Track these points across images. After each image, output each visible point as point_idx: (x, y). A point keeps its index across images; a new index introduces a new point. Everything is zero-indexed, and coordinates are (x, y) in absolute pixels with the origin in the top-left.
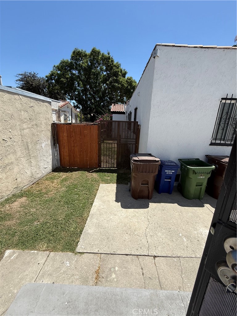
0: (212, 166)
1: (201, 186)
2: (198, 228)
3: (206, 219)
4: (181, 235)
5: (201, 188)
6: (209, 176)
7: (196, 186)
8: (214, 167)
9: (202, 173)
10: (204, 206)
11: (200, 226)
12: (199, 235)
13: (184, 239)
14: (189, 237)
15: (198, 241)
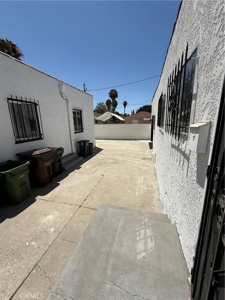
0: (27, 162)
1: (25, 184)
2: (40, 222)
3: (42, 209)
4: (27, 244)
5: (26, 186)
6: (28, 172)
7: (20, 187)
8: (28, 162)
9: (20, 172)
10: (36, 200)
11: (40, 219)
12: (43, 227)
13: (33, 243)
14: (36, 237)
15: (45, 231)
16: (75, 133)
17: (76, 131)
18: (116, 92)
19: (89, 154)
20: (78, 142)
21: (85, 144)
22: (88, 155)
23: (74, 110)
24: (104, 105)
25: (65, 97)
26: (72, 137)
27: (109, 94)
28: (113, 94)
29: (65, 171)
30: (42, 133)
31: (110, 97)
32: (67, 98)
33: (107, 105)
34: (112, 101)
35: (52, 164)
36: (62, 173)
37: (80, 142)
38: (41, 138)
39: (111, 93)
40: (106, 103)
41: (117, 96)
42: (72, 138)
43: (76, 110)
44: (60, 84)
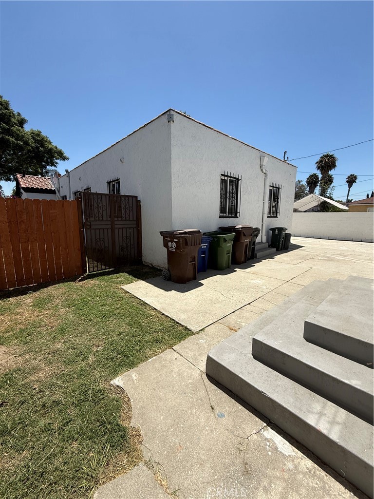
1: (229, 253)
5: (229, 256)
6: (233, 242)
10: (236, 270)
16: (268, 217)
17: (269, 215)
18: (334, 158)
19: (284, 247)
20: (271, 229)
21: (281, 232)
22: (281, 250)
23: (272, 187)
24: (303, 185)
25: (264, 171)
26: (264, 221)
27: (317, 162)
28: (326, 163)
29: (256, 258)
30: (238, 211)
31: (318, 169)
32: (267, 172)
33: (308, 185)
34: (320, 176)
35: (250, 242)
36: (253, 259)
37: (273, 230)
38: (236, 217)
39: (321, 161)
40: (307, 182)
41: (336, 166)
42: (264, 223)
43: (274, 187)
44: (262, 155)
